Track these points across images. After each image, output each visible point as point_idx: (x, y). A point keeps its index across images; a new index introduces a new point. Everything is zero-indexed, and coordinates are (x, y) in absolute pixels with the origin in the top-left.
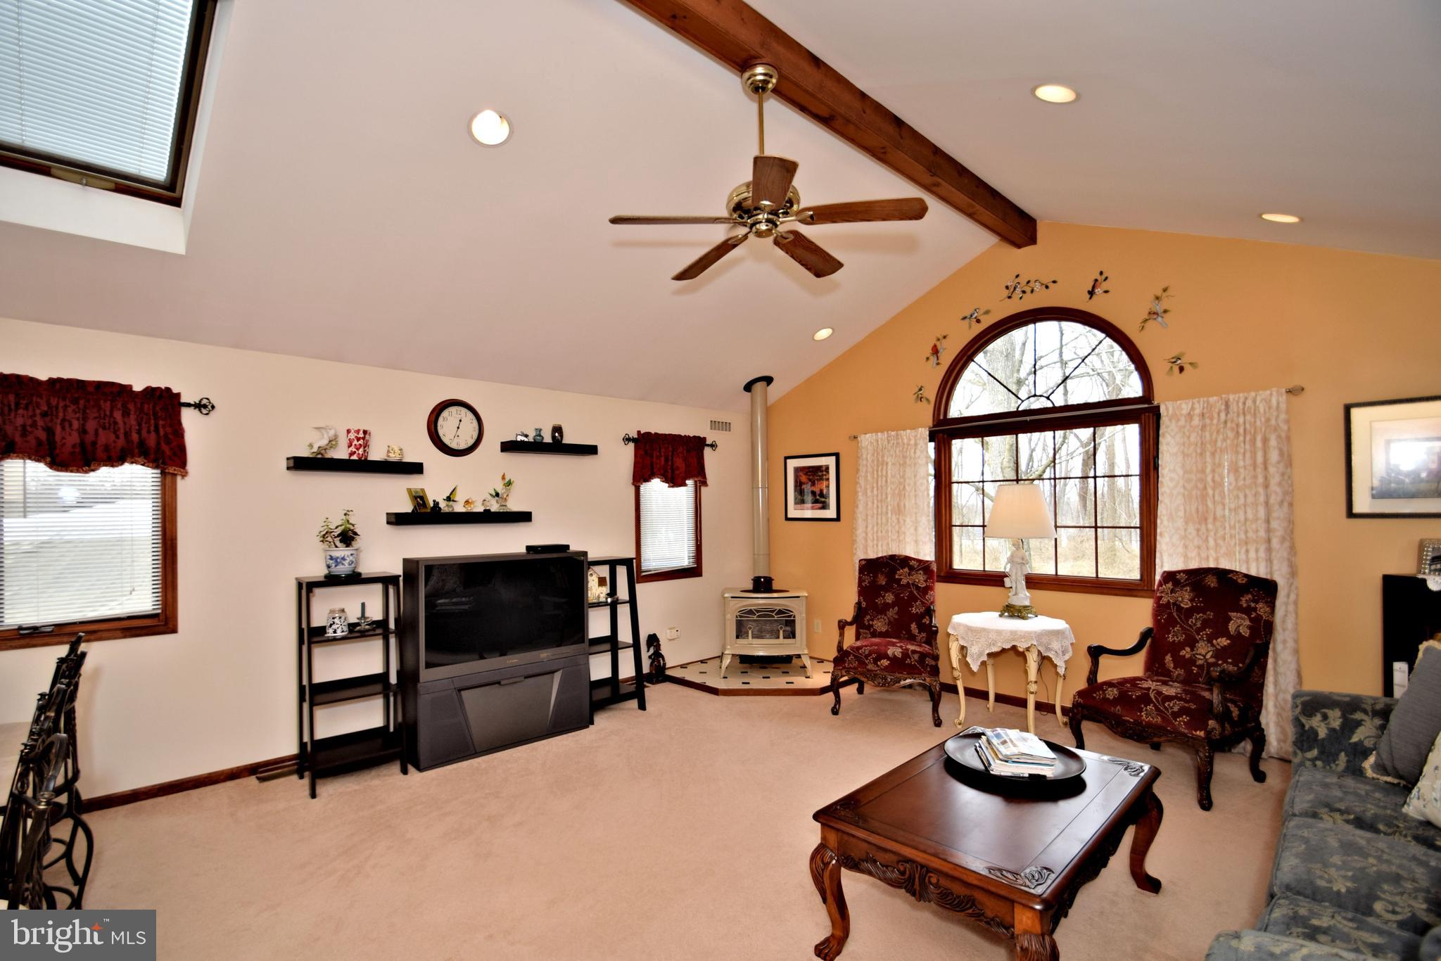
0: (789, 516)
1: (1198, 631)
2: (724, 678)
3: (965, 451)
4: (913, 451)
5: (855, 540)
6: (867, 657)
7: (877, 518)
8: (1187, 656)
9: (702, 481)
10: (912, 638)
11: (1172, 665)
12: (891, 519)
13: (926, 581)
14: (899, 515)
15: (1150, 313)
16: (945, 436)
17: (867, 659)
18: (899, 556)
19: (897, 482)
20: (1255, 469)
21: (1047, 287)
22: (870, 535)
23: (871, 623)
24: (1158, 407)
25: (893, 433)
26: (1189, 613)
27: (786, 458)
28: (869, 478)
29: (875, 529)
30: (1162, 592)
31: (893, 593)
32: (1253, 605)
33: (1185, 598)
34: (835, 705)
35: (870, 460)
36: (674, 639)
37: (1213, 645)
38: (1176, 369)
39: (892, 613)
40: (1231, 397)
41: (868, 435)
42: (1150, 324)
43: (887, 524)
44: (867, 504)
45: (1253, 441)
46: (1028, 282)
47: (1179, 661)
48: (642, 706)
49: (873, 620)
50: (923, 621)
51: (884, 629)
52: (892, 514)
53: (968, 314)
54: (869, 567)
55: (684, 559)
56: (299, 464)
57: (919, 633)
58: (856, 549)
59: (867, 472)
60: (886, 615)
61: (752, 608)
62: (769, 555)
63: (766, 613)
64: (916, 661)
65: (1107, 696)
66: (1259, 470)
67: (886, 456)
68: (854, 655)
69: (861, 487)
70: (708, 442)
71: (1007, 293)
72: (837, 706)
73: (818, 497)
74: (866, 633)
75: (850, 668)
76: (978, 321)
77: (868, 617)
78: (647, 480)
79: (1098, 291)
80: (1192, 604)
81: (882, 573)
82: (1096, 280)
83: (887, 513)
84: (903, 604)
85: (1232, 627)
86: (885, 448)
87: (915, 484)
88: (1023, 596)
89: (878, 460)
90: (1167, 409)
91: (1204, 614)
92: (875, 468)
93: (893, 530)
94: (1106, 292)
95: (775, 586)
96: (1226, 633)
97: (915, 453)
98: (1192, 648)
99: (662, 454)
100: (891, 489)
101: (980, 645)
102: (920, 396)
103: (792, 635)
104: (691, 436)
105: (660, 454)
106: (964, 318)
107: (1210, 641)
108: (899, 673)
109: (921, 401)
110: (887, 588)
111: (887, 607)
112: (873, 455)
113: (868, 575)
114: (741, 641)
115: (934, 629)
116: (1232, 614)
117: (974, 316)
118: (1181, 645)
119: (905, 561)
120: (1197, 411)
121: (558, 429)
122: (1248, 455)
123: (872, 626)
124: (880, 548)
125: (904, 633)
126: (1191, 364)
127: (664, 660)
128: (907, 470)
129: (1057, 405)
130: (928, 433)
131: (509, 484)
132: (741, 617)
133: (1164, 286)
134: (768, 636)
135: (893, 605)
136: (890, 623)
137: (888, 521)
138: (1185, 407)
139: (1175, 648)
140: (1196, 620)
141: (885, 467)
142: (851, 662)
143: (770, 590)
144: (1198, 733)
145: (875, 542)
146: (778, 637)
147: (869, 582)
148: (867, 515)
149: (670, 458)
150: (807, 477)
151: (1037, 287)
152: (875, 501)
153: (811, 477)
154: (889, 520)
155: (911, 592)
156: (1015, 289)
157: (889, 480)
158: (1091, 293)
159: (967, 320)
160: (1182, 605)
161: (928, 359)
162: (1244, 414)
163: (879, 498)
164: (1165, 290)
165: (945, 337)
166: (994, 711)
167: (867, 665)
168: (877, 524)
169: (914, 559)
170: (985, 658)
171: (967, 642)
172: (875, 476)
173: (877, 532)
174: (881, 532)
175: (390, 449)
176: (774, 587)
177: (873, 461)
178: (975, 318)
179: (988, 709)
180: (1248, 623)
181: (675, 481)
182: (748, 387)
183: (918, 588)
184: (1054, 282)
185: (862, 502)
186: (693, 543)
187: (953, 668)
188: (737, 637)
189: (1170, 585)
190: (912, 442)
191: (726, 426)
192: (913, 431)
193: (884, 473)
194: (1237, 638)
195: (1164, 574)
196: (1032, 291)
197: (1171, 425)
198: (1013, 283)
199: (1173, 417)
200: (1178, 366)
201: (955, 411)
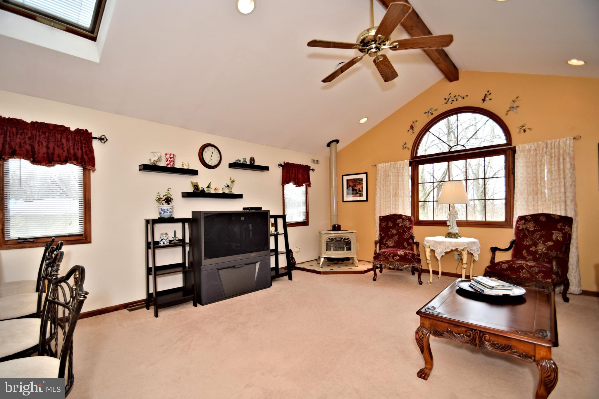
0: (344, 200)
1: (538, 239)
2: (321, 267)
3: (424, 170)
4: (402, 170)
5: (376, 209)
6: (389, 255)
7: (386, 199)
8: (534, 250)
9: (309, 185)
10: (405, 248)
11: (526, 255)
12: (392, 199)
13: (410, 224)
14: (396, 197)
15: (510, 108)
16: (416, 163)
17: (389, 256)
18: (397, 214)
19: (395, 183)
20: (559, 172)
21: (463, 98)
22: (382, 206)
23: (386, 242)
24: (515, 147)
25: (393, 163)
26: (533, 232)
27: (343, 176)
28: (382, 182)
29: (385, 204)
30: (519, 224)
31: (396, 230)
32: (563, 227)
33: (531, 226)
34: (374, 277)
35: (382, 175)
36: (298, 252)
37: (545, 245)
38: (522, 131)
39: (396, 238)
40: (549, 141)
41: (381, 164)
42: (510, 112)
43: (390, 201)
44: (381, 194)
45: (559, 159)
46: (455, 96)
47: (530, 253)
48: (290, 278)
49: (387, 241)
50: (409, 241)
51: (392, 245)
52: (393, 197)
53: (427, 111)
54: (384, 219)
55: (301, 218)
56: (145, 168)
57: (408, 246)
58: (376, 213)
59: (381, 179)
60: (393, 239)
61: (333, 238)
62: (338, 216)
63: (338, 240)
64: (411, 257)
65: (503, 267)
66: (562, 172)
67: (390, 173)
68: (383, 255)
69: (378, 186)
70: (311, 168)
71: (445, 101)
72: (375, 277)
73: (358, 192)
74: (384, 247)
75: (381, 261)
76: (432, 114)
77: (385, 240)
78: (288, 183)
79: (487, 99)
80: (535, 228)
81: (391, 221)
82: (486, 95)
83: (390, 197)
84: (400, 234)
85: (554, 237)
86: (389, 169)
87: (403, 184)
88: (455, 229)
89: (386, 175)
90: (519, 148)
91: (541, 232)
92: (385, 178)
93: (393, 204)
94: (490, 99)
95: (342, 228)
96: (551, 240)
97: (403, 170)
98: (536, 247)
99: (294, 172)
100: (392, 186)
101: (441, 249)
102: (405, 147)
103: (349, 249)
104: (305, 165)
105: (293, 172)
106: (426, 113)
107: (544, 243)
108: (403, 262)
109: (405, 149)
110: (393, 228)
111: (393, 236)
112: (384, 172)
113: (384, 222)
114: (328, 252)
115: (417, 243)
116: (554, 232)
117: (430, 112)
118: (531, 246)
119: (400, 216)
120: (533, 148)
121: (252, 159)
122: (556, 165)
123: (387, 244)
124: (387, 212)
125: (401, 246)
126: (529, 129)
127: (295, 260)
128: (399, 178)
129: (467, 148)
130: (409, 162)
131: (233, 182)
132: (328, 241)
133: (517, 96)
134: (339, 249)
135: (396, 235)
136: (395, 242)
137: (390, 200)
138: (527, 147)
139: (527, 248)
140: (537, 235)
141: (389, 177)
142: (382, 258)
143: (340, 230)
144: (548, 280)
145: (385, 209)
146: (344, 250)
147: (385, 225)
148: (381, 198)
149: (297, 174)
150: (353, 183)
151: (459, 98)
152: (385, 192)
153: (354, 183)
154: (392, 200)
155: (404, 229)
156: (449, 99)
157: (391, 183)
158: (484, 100)
159: (427, 114)
160: (530, 229)
161: (408, 131)
162: (555, 148)
163: (387, 190)
164: (517, 98)
165: (416, 121)
166: (441, 278)
167: (389, 259)
168: (386, 202)
169: (404, 216)
170: (444, 254)
171: (434, 248)
172: (385, 181)
173: (386, 205)
174: (388, 205)
175: (184, 163)
176: (341, 230)
177: (384, 175)
178: (431, 112)
179: (439, 277)
180: (561, 235)
181: (298, 184)
182: (329, 145)
183: (406, 227)
184: (467, 96)
185: (379, 193)
186: (305, 211)
187: (427, 259)
188: (326, 250)
189: (523, 221)
190: (402, 166)
191: (316, 162)
192: (402, 162)
193: (389, 180)
194: (557, 242)
195: (519, 217)
196: (457, 100)
197: (521, 154)
198: (448, 97)
199: (522, 151)
200: (523, 129)
201: (420, 153)
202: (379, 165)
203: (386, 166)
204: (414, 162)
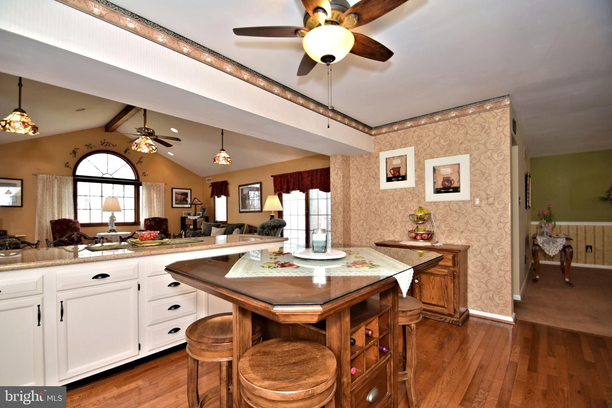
3: (81, 186)
15: (139, 161)
18: (66, 219)
21: (113, 146)
24: (140, 183)
28: (45, 191)
30: (146, 223)
32: (165, 223)
33: (153, 223)
38: (144, 175)
40: (156, 183)
41: (44, 175)
42: (139, 164)
45: (160, 192)
46: (108, 143)
53: (88, 145)
67: (54, 184)
71: (101, 143)
76: (91, 148)
82: (127, 149)
85: (163, 227)
86: (54, 181)
87: (68, 194)
90: (143, 183)
94: (129, 153)
96: (162, 229)
97: (68, 184)
102: (67, 166)
106: (86, 145)
117: (90, 146)
120: (150, 185)
122: (159, 195)
126: (147, 175)
128: (64, 190)
129: (113, 177)
130: (72, 179)
138: (147, 184)
151: (111, 145)
152: (49, 200)
154: (57, 207)
156: (104, 143)
157: (56, 193)
158: (126, 152)
159: (87, 147)
161: (71, 154)
163: (52, 198)
164: (142, 157)
165: (78, 149)
169: (72, 220)
172: (49, 191)
180: (165, 226)
184: (116, 145)
185: (40, 200)
189: (149, 221)
190: (66, 181)
192: (67, 177)
193: (54, 190)
194: (164, 229)
195: (145, 219)
196: (109, 145)
197: (145, 187)
198: (103, 141)
199: (145, 185)
200: (144, 174)
201: (78, 173)
202: (41, 175)
203: (49, 178)
204: (77, 179)
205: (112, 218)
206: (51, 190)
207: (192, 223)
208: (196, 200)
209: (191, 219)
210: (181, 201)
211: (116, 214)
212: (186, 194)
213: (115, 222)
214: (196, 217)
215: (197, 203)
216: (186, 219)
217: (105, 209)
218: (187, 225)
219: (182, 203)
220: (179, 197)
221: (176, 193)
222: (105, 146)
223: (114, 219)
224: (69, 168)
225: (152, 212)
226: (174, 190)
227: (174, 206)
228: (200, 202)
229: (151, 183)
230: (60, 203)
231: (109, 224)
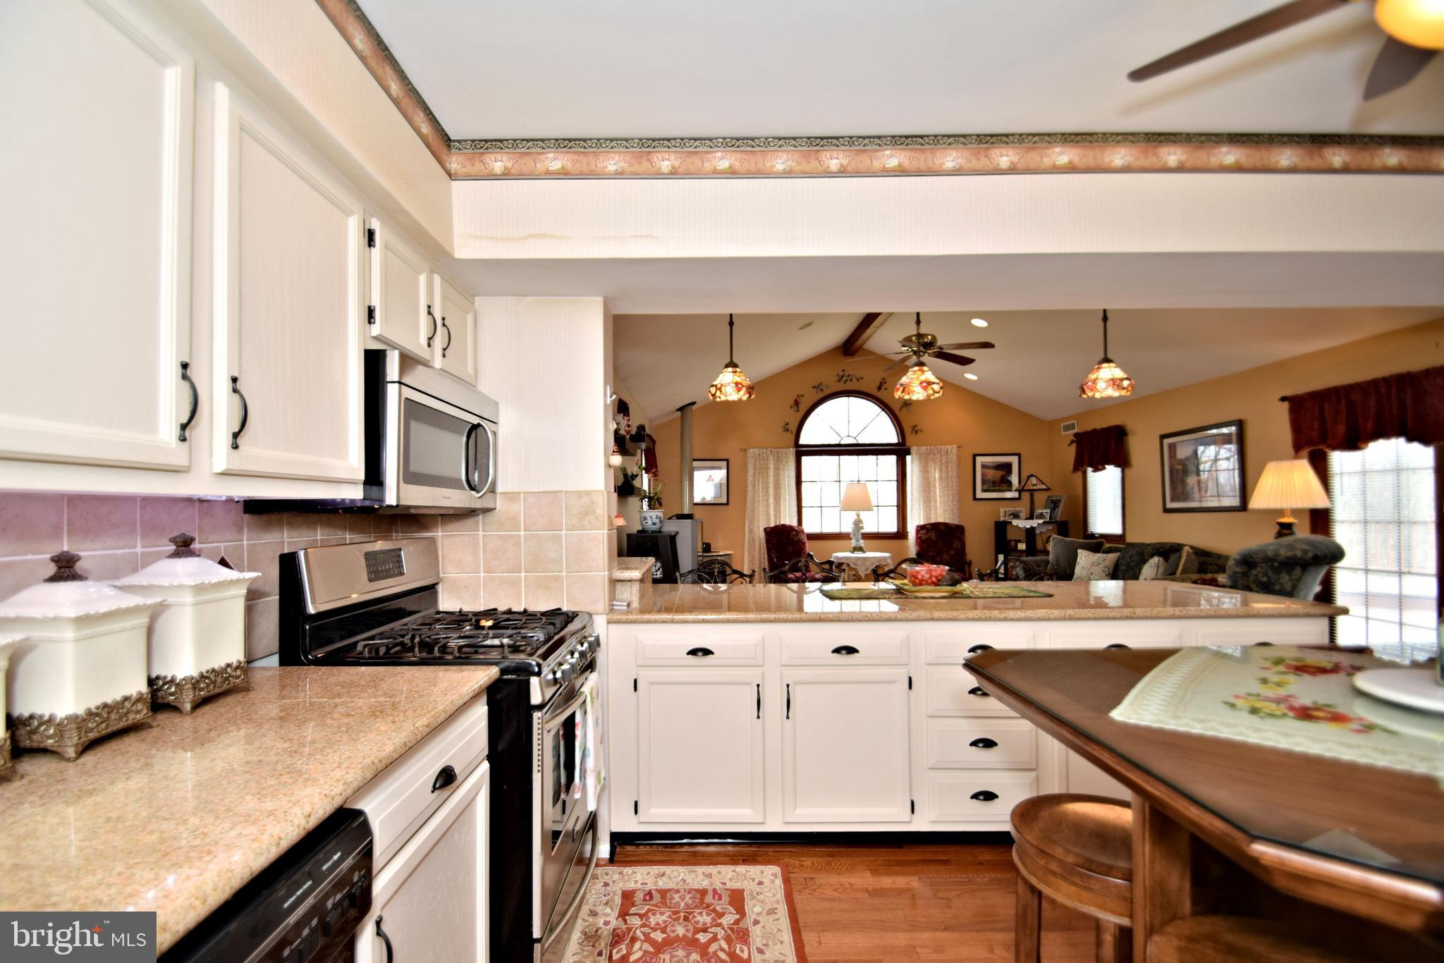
0: (695, 502)
3: (807, 465)
15: (903, 403)
16: (799, 455)
18: (785, 525)
21: (858, 380)
24: (906, 449)
25: (773, 450)
30: (919, 534)
32: (958, 536)
33: (933, 535)
38: (914, 432)
40: (940, 447)
41: (754, 450)
42: (904, 409)
46: (849, 375)
53: (816, 385)
54: (770, 533)
69: (750, 482)
71: (837, 378)
76: (822, 390)
79: (883, 388)
82: (881, 383)
85: (955, 546)
88: (861, 542)
89: (763, 466)
90: (910, 450)
94: (886, 389)
96: (953, 548)
97: (788, 462)
102: (787, 428)
106: (814, 387)
109: (790, 436)
116: (955, 541)
119: (790, 528)
120: (926, 452)
126: (919, 430)
129: (860, 442)
130: (792, 452)
138: (921, 450)
147: (772, 541)
151: (854, 379)
156: (842, 377)
158: (879, 388)
159: (815, 389)
160: (930, 539)
161: (791, 407)
162: (944, 455)
178: (820, 387)
180: (959, 544)
182: (681, 409)
184: (862, 378)
189: (924, 531)
192: (786, 449)
195: (918, 526)
196: (851, 380)
197: (916, 457)
198: (841, 374)
199: (917, 454)
200: (915, 430)
201: (803, 440)
202: (751, 450)
203: (763, 454)
204: (803, 451)
205: (858, 523)
206: (765, 474)
207: (1023, 537)
208: (1034, 480)
209: (1021, 526)
210: (994, 483)
211: (864, 515)
212: (1007, 468)
213: (862, 531)
214: (1034, 523)
215: (1035, 488)
216: (1009, 527)
217: (847, 506)
218: (1011, 541)
219: (996, 488)
220: (992, 474)
221: (984, 466)
222: (845, 382)
223: (861, 525)
224: (789, 433)
225: (930, 510)
226: (979, 460)
227: (978, 496)
228: (1044, 484)
229: (928, 447)
230: (777, 497)
231: (851, 536)
